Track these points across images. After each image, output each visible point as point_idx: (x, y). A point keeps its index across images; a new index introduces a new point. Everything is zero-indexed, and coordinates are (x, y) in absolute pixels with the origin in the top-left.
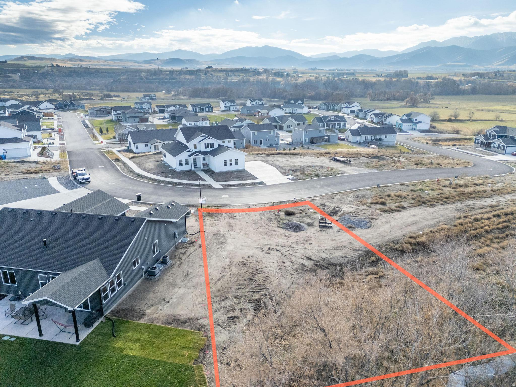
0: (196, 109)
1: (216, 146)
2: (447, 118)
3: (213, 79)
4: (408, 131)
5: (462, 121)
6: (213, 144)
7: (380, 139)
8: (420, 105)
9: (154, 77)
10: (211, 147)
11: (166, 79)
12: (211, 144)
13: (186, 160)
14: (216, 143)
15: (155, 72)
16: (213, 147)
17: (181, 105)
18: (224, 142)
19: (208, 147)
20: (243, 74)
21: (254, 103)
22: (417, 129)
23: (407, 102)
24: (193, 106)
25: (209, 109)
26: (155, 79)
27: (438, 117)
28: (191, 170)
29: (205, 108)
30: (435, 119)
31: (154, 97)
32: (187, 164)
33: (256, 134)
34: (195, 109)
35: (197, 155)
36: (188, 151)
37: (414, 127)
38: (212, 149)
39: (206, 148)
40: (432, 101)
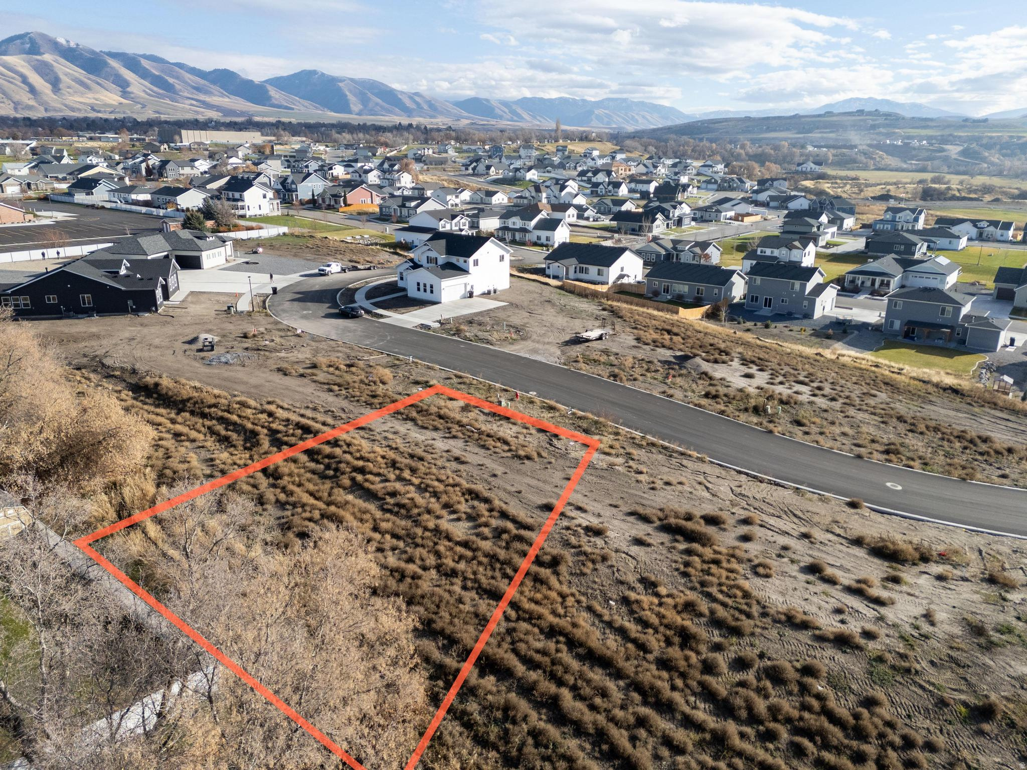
1: (440, 263)
6: (436, 258)
10: (433, 263)
14: (440, 258)
16: (436, 264)
18: (458, 260)
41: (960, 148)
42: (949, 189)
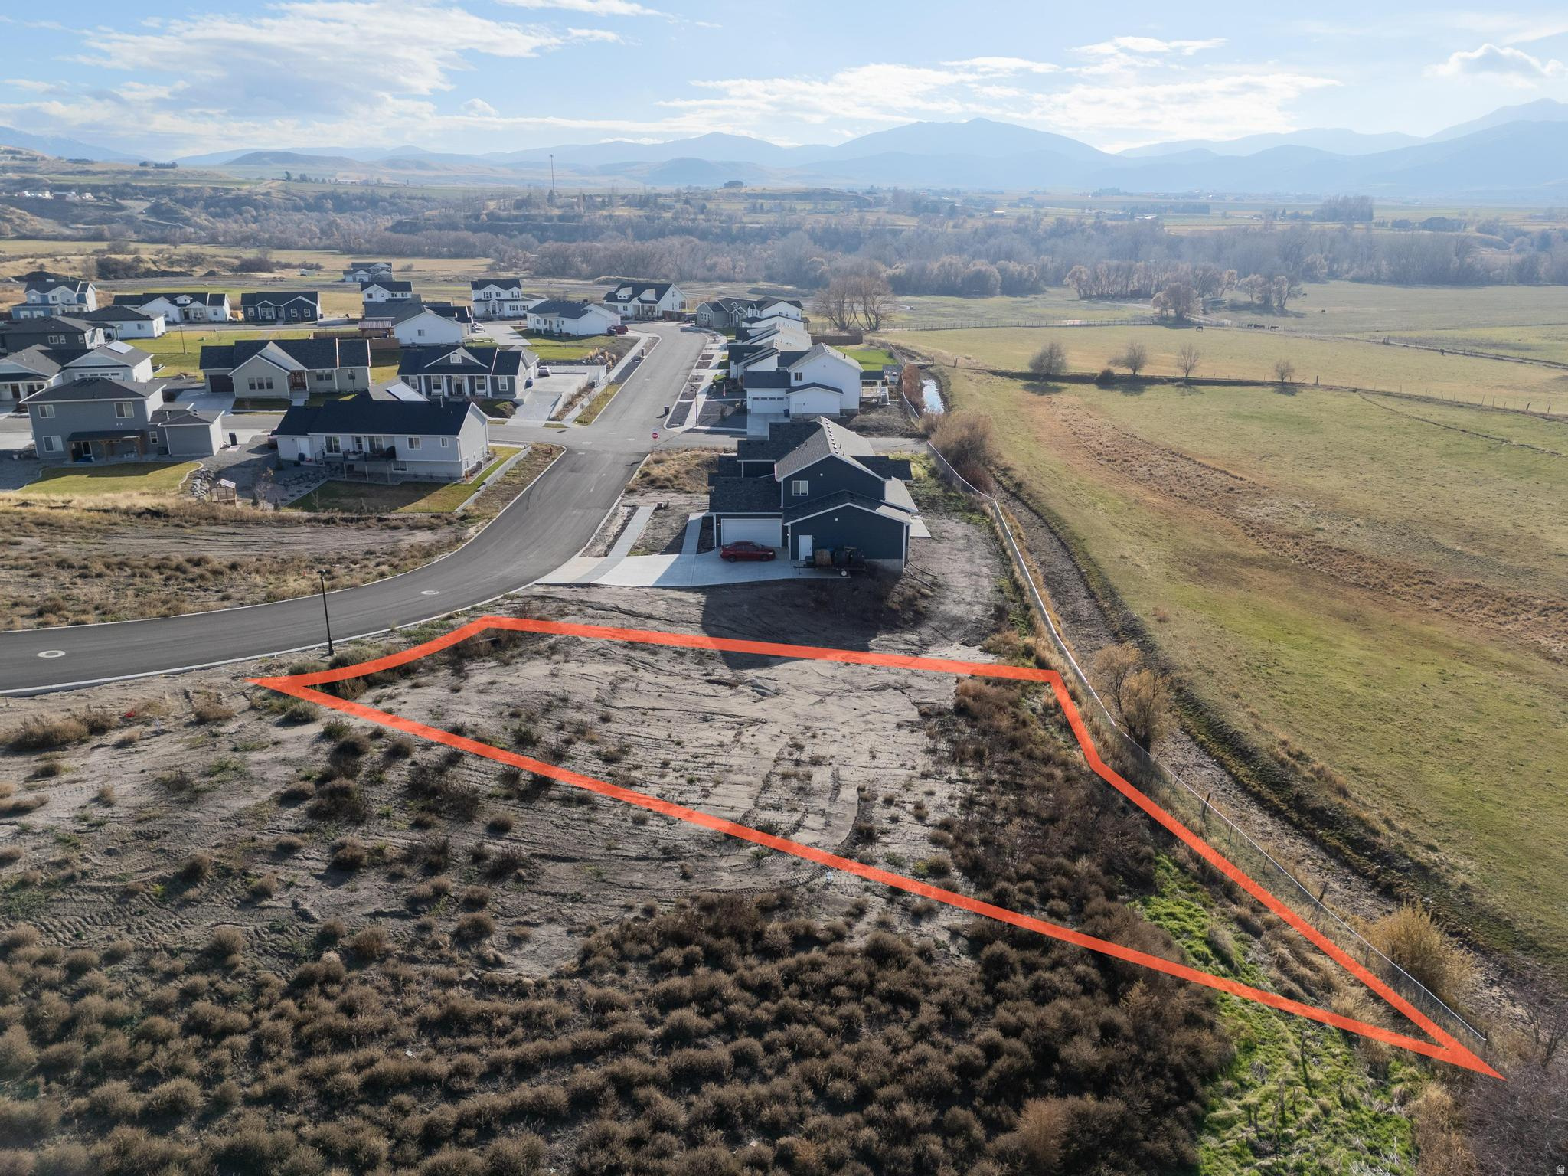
0: (256, 310)
2: (1099, 370)
23: (1157, 303)
24: (250, 299)
29: (288, 307)
34: (251, 310)
40: (1291, 305)
41: (147, 205)
42: (138, 260)
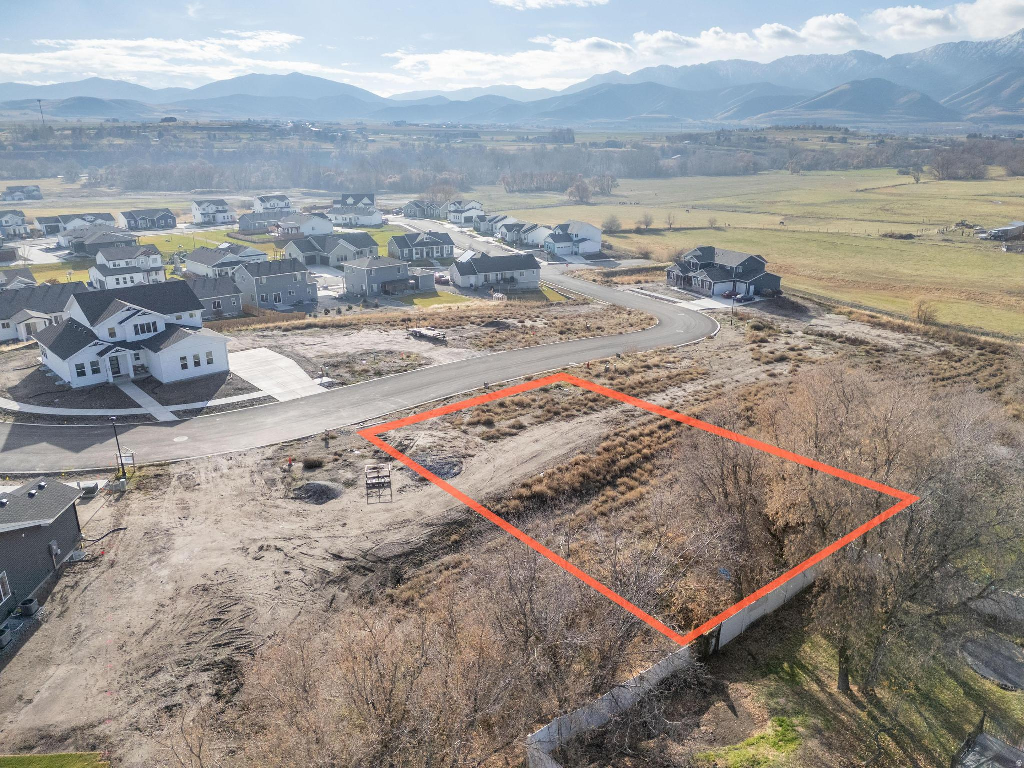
0: (136, 222)
1: (161, 328)
2: (634, 227)
3: (181, 147)
4: (565, 258)
5: (657, 232)
6: (155, 324)
7: (513, 280)
8: (593, 200)
9: (34, 144)
10: (149, 331)
11: (66, 148)
12: (149, 325)
13: (94, 364)
14: (161, 320)
15: (35, 131)
16: (156, 330)
17: (98, 216)
18: (179, 318)
19: (143, 332)
20: (249, 136)
21: (269, 206)
22: (581, 251)
23: (571, 194)
24: (129, 216)
25: (166, 222)
26: (36, 148)
27: (619, 226)
28: (107, 383)
29: (158, 219)
30: (614, 229)
31: (36, 193)
32: (96, 371)
33: (265, 282)
34: (132, 222)
35: (117, 351)
36: (96, 345)
37: (576, 250)
38: (152, 334)
39: (137, 333)
40: (614, 192)
